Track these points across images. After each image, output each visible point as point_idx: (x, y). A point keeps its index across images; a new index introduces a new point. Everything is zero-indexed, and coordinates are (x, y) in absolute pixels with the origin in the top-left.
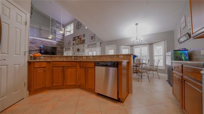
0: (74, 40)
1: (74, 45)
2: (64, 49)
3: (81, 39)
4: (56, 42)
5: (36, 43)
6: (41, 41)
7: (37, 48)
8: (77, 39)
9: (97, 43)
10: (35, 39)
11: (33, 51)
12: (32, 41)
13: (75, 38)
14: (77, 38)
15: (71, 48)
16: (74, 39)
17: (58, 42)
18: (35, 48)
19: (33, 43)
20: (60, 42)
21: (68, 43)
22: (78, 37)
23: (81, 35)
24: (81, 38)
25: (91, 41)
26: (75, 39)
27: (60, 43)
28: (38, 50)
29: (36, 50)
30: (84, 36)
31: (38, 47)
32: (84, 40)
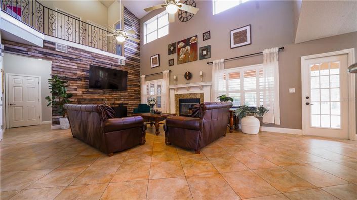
0: (170, 52)
1: (171, 63)
2: (143, 77)
3: (194, 46)
4: (124, 58)
5: (80, 60)
6: (90, 55)
7: (84, 73)
8: (184, 47)
9: (265, 52)
10: (76, 49)
11: (73, 79)
12: (70, 53)
13: (174, 45)
14: (182, 44)
15: (166, 72)
16: (172, 48)
17: (128, 58)
18: (78, 72)
19: (71, 59)
20: (132, 59)
21: (155, 60)
22: (187, 42)
23: (197, 36)
24: (196, 44)
25: (233, 46)
26: (175, 48)
27: (132, 62)
28: (86, 78)
29: (80, 79)
30: (207, 35)
31: (83, 71)
32: (208, 48)
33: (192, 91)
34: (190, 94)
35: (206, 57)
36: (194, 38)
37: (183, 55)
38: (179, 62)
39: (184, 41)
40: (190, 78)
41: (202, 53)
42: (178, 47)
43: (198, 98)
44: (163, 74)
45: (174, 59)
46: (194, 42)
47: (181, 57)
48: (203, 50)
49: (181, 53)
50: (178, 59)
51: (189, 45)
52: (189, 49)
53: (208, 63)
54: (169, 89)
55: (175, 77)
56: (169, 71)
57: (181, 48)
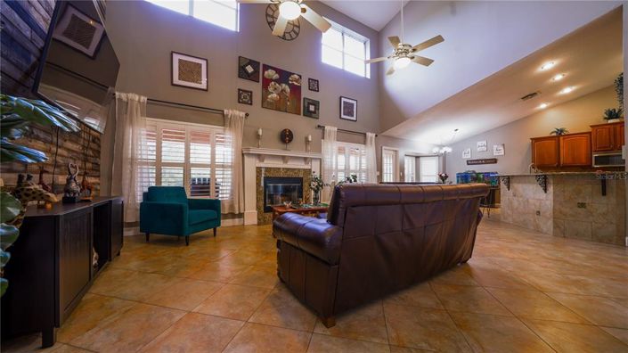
0: (244, 75)
13: (254, 64)
14: (273, 74)
16: (249, 69)
21: (188, 68)
22: (283, 74)
24: (299, 88)
25: (342, 116)
26: (256, 73)
32: (316, 104)
33: (291, 165)
34: (288, 169)
35: (314, 115)
36: (297, 77)
37: (275, 95)
38: (265, 104)
39: (278, 71)
40: (290, 141)
41: (308, 107)
42: (263, 73)
43: (301, 176)
44: (227, 115)
45: (251, 92)
46: (296, 84)
47: (270, 96)
48: (309, 104)
49: (270, 89)
50: (264, 99)
51: (287, 83)
52: (288, 90)
53: (319, 126)
54: (243, 154)
55: (260, 132)
56: (244, 114)
57: (271, 80)
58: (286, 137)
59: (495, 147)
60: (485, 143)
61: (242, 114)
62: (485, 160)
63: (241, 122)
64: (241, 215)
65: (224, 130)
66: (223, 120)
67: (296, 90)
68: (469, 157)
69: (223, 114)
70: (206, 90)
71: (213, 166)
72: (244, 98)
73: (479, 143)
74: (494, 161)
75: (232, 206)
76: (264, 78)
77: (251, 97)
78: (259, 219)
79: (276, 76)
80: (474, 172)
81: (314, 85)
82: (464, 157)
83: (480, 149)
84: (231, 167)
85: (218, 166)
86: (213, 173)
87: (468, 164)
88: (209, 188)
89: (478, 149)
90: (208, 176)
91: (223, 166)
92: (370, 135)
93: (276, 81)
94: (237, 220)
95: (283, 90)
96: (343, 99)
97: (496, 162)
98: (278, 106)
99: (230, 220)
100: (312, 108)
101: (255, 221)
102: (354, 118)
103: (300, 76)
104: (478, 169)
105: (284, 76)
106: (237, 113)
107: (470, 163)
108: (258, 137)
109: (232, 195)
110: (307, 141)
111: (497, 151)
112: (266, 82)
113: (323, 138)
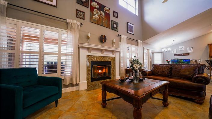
24: (109, 15)
26: (87, 2)
32: (117, 24)
34: (104, 57)
35: (116, 29)
37: (97, 16)
38: (92, 20)
39: (98, 4)
40: (105, 41)
41: (113, 25)
42: (91, 3)
43: (110, 61)
44: (69, 23)
45: (84, 13)
46: (107, 12)
47: (94, 16)
48: (114, 23)
49: (95, 13)
50: (91, 17)
51: (103, 11)
52: (104, 15)
53: (119, 35)
54: (79, 48)
55: (89, 35)
56: (80, 23)
57: (95, 8)
58: (103, 39)
59: (188, 48)
60: (183, 47)
61: (79, 23)
62: (183, 54)
63: (78, 29)
64: (77, 85)
65: (67, 32)
66: (66, 26)
67: (107, 15)
68: (175, 53)
69: (67, 23)
70: (56, 7)
71: (59, 54)
72: (80, 15)
73: (180, 47)
74: (188, 54)
75: (71, 79)
76: (91, 6)
77: (84, 15)
78: (88, 86)
79: (97, 6)
80: (178, 59)
81: (116, 14)
82: (173, 53)
83: (181, 49)
84: (71, 55)
85: (63, 54)
86: (59, 59)
87: (175, 56)
88: (56, 68)
89: (180, 50)
90: (56, 61)
91: (66, 55)
92: (140, 41)
93: (97, 8)
94: (75, 87)
95: (101, 14)
96: (128, 24)
97: (189, 55)
98: (98, 22)
99: (71, 88)
100: (115, 26)
101: (86, 88)
102: (133, 33)
103: (109, 9)
104: (180, 58)
105: (101, 7)
106: (75, 22)
107: (175, 55)
108: (88, 38)
109: (72, 72)
110: (113, 42)
111: (189, 50)
112: (92, 9)
113: (120, 41)
